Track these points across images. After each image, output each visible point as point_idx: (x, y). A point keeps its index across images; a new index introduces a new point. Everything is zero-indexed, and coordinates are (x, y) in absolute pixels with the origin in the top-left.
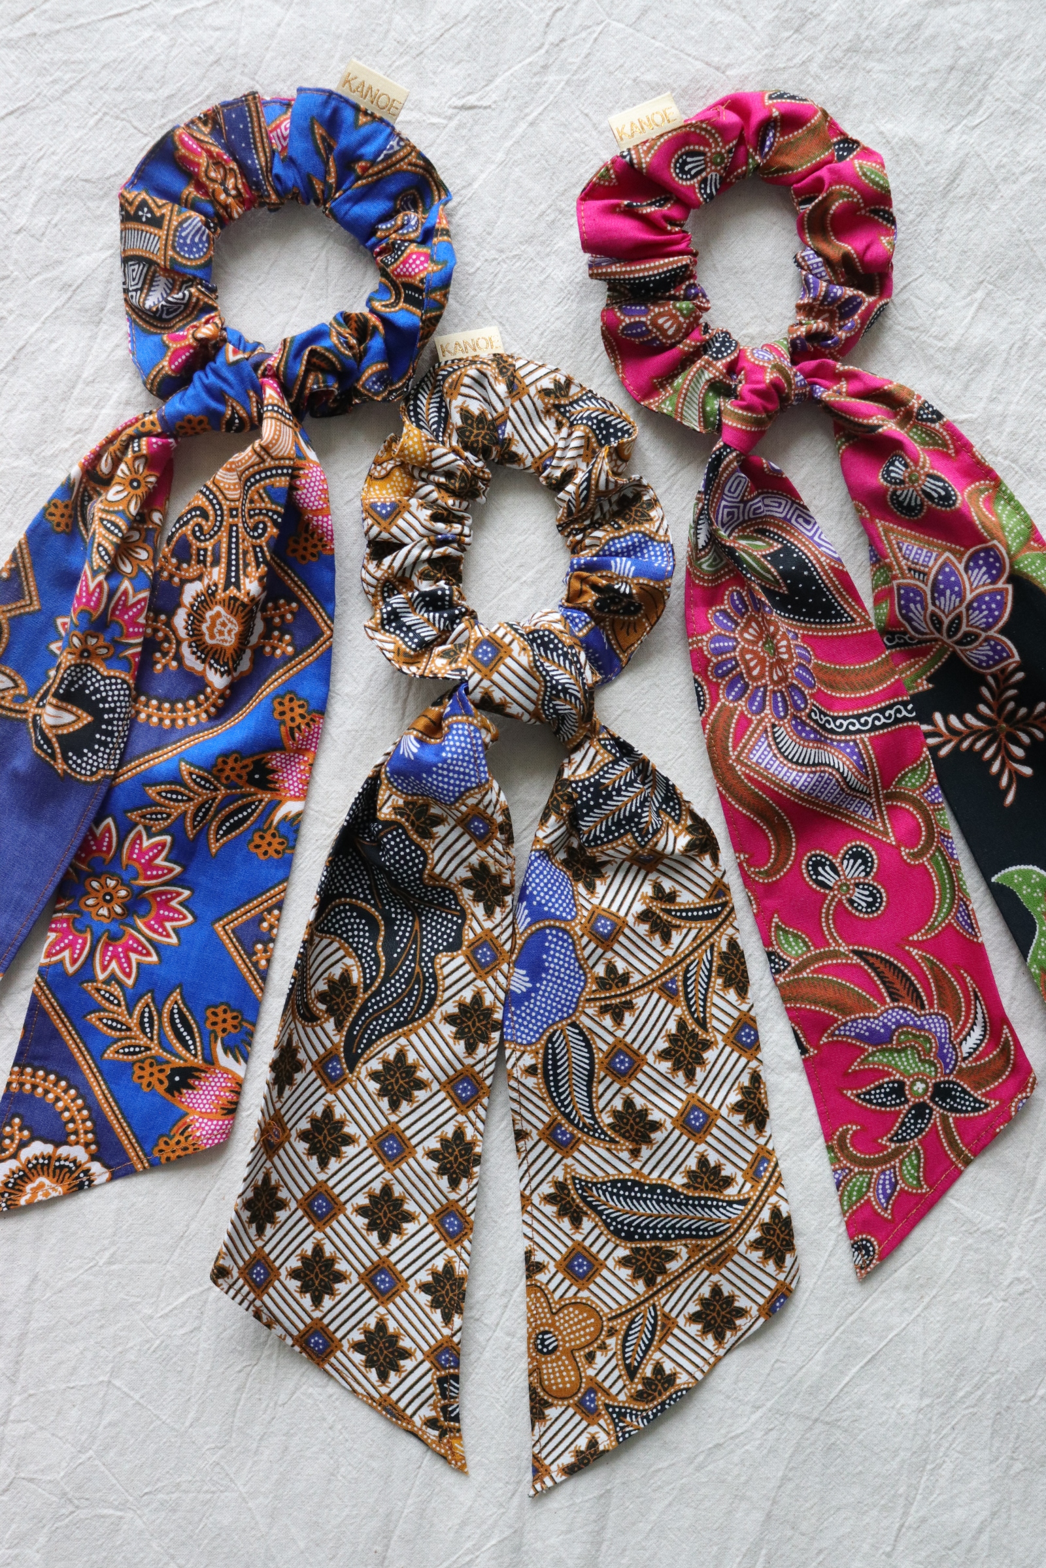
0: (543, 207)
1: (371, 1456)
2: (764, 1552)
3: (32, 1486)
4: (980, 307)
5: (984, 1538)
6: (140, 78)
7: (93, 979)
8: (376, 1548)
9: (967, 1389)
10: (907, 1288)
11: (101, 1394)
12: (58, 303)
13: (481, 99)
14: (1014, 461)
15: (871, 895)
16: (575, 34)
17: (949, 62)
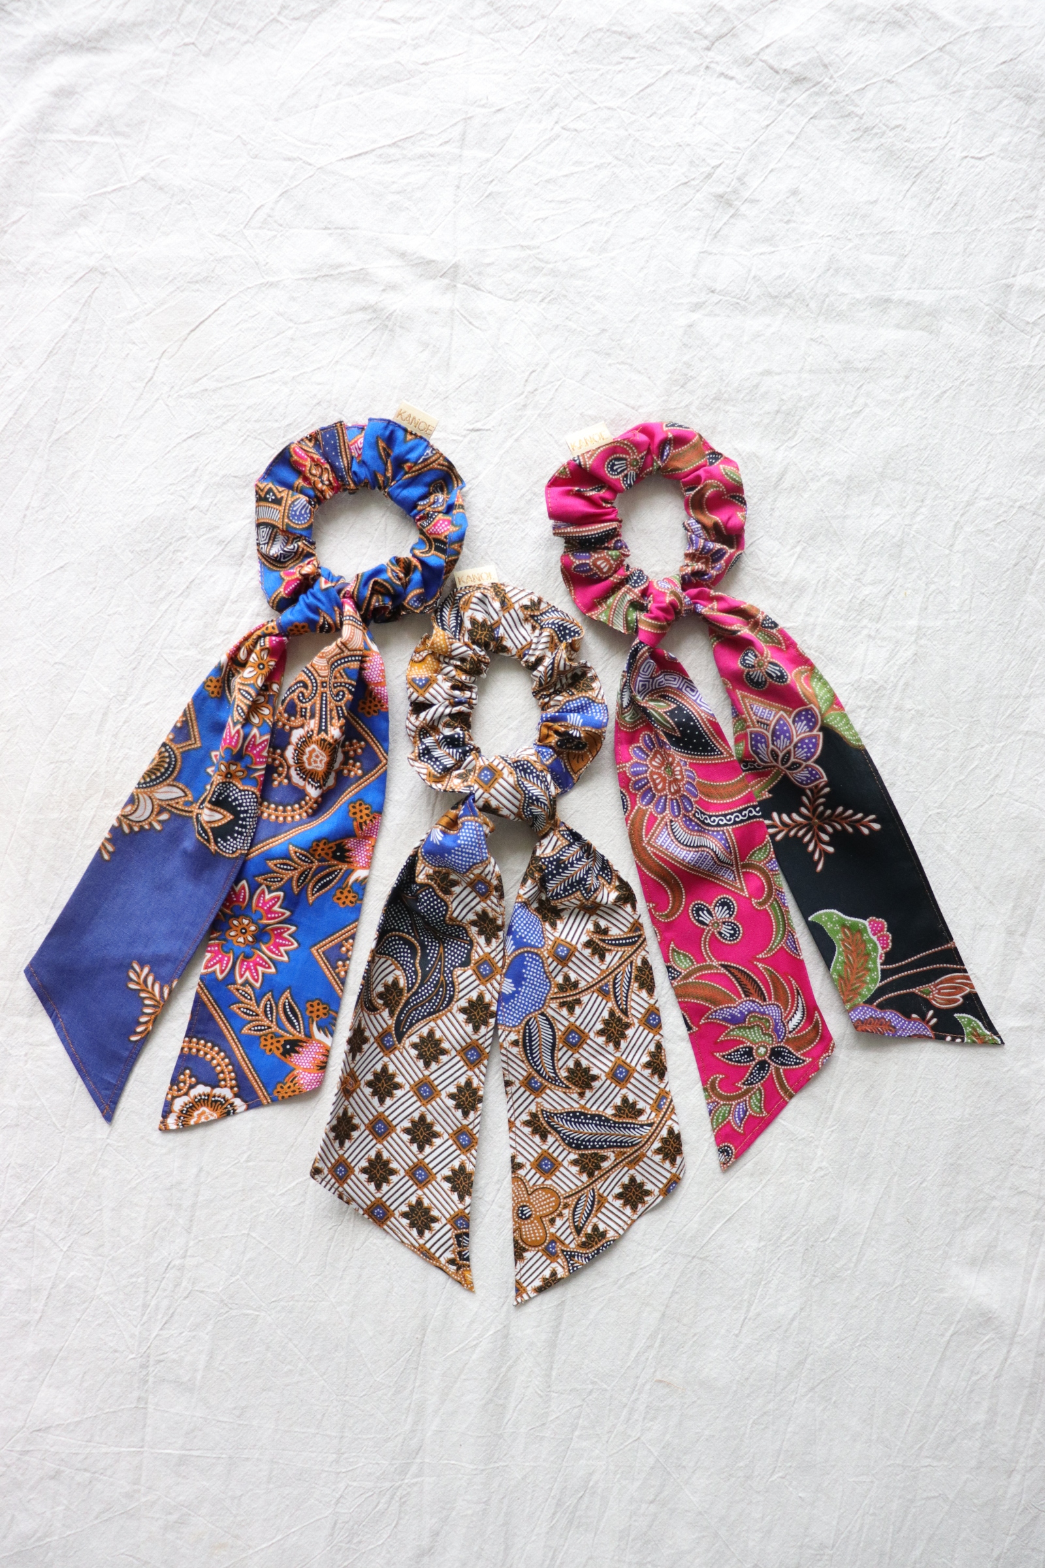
0: (523, 491)
1: (413, 1281)
2: (660, 1336)
3: (202, 1295)
4: (799, 557)
5: (796, 1323)
6: (271, 414)
7: (234, 983)
8: (417, 1336)
9: (788, 1235)
10: (752, 1175)
11: (244, 1241)
12: (216, 553)
13: (484, 424)
14: (821, 653)
15: (733, 929)
16: (544, 386)
17: (777, 408)
